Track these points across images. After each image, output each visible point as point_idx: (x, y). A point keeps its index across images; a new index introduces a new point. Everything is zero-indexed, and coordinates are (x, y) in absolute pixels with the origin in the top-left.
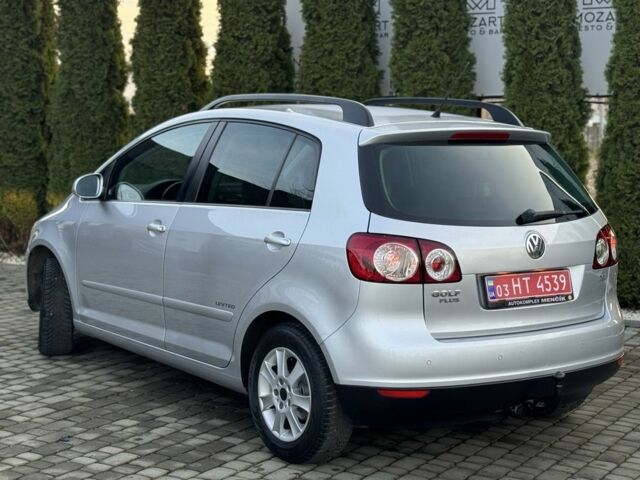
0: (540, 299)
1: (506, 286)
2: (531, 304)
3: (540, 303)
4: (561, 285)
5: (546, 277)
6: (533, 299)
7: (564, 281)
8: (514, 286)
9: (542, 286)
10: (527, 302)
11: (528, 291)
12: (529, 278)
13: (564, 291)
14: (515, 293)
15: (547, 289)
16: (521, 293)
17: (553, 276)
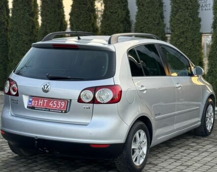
1: (37, 102)
3: (49, 111)
5: (55, 101)
6: (46, 109)
7: (63, 105)
8: (40, 102)
9: (52, 105)
10: (43, 109)
11: (45, 105)
12: (47, 100)
13: (62, 109)
14: (39, 105)
15: (54, 106)
16: (42, 105)
17: (58, 102)
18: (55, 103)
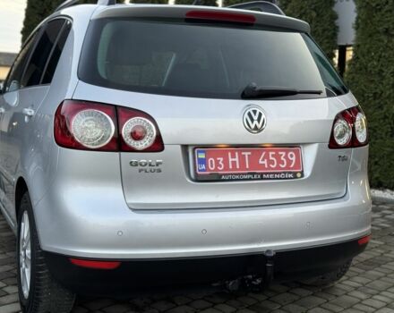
0: (262, 174)
1: (221, 159)
2: (250, 179)
3: (262, 178)
4: (289, 162)
5: (271, 153)
6: (253, 174)
7: (294, 159)
8: (231, 160)
9: (265, 162)
10: (245, 177)
11: (247, 167)
12: (250, 153)
13: (292, 168)
14: (231, 167)
15: (271, 166)
16: (238, 167)
17: (280, 153)
18: (271, 158)
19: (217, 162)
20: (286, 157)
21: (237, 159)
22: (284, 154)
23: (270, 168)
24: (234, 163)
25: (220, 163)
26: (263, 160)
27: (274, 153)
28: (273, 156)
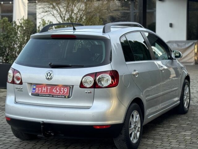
0: (53, 95)
1: (40, 89)
2: (49, 97)
3: (53, 97)
4: (64, 92)
5: (58, 88)
6: (50, 95)
7: (66, 91)
8: (43, 89)
10: (47, 96)
11: (48, 92)
12: (50, 87)
13: (65, 94)
14: (43, 92)
15: (57, 92)
16: (45, 92)
17: (61, 88)
19: (39, 89)
20: (63, 90)
21: (45, 89)
22: (63, 88)
23: (56, 93)
24: (44, 90)
25: (40, 90)
26: (54, 90)
27: (59, 88)
28: (58, 89)
